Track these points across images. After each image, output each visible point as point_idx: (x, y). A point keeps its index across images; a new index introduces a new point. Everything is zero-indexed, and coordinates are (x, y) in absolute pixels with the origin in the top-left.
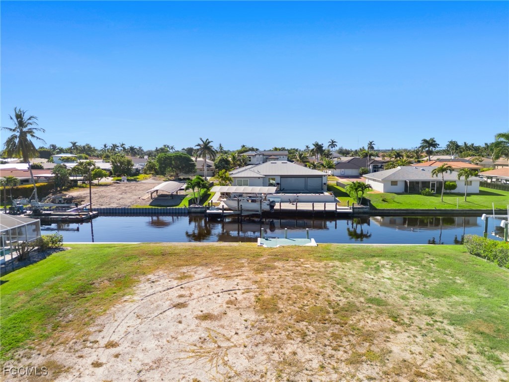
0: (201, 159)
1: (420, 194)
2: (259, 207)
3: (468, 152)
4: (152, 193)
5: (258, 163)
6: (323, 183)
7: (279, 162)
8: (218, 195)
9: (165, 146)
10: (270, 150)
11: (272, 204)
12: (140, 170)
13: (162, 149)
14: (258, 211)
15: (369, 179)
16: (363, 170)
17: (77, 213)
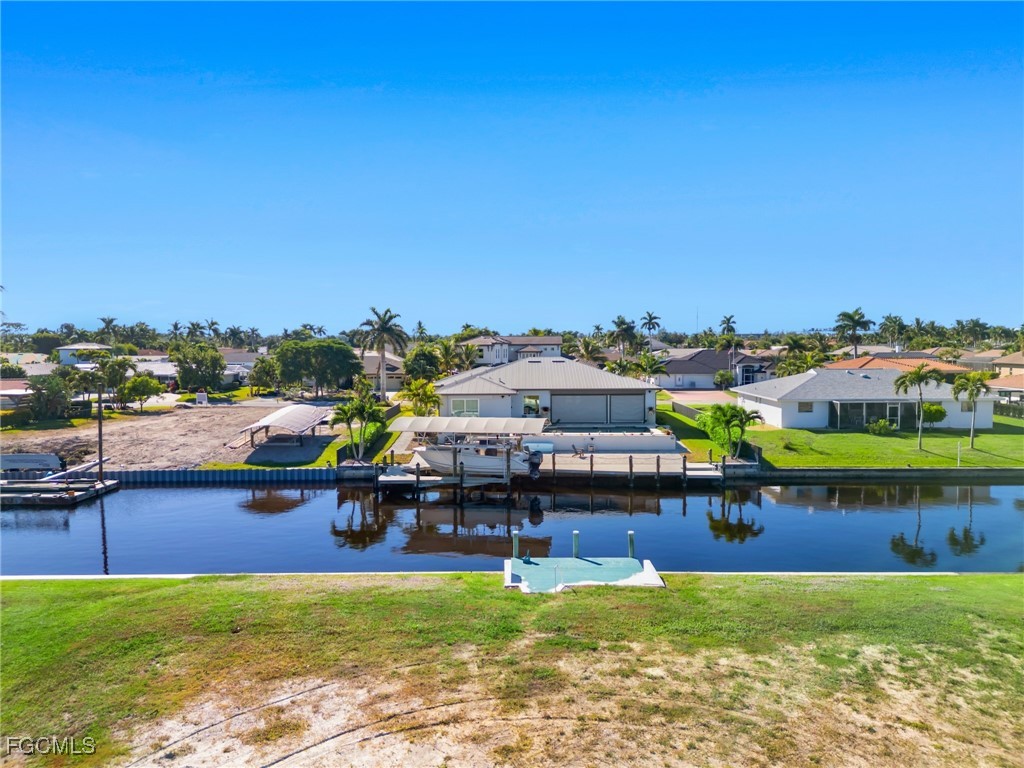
0: (374, 353)
1: (866, 431)
2: (505, 467)
3: (925, 338)
4: (254, 433)
5: (498, 361)
6: (647, 406)
7: (546, 361)
8: (408, 437)
9: (305, 326)
10: (523, 335)
11: (534, 460)
12: (243, 378)
13: (296, 333)
14: (502, 477)
15: (745, 397)
16: (722, 376)
17: (64, 486)
